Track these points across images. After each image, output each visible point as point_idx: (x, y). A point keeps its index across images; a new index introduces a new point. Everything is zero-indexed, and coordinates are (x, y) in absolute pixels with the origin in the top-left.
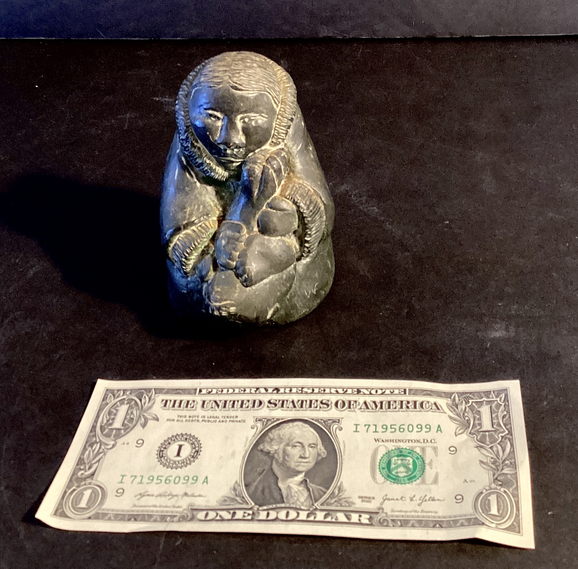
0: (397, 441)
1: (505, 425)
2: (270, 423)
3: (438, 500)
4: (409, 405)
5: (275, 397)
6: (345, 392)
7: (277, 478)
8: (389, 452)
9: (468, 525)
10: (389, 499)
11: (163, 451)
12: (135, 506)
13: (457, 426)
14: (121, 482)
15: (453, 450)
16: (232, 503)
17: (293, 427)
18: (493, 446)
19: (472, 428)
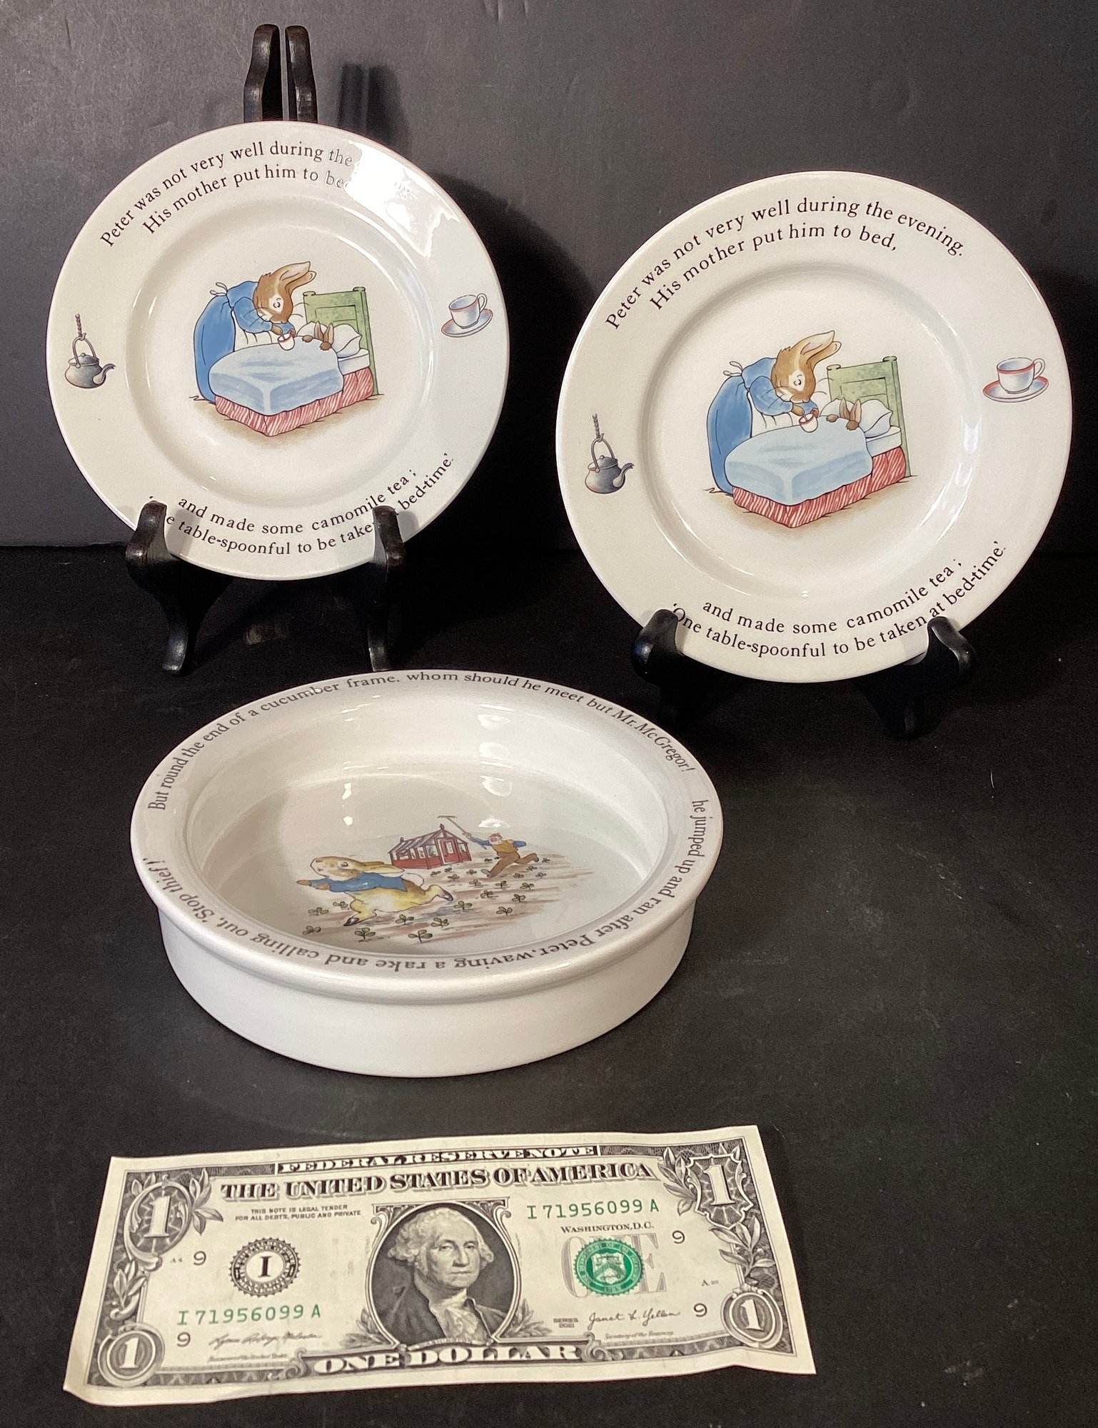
0: (596, 1229)
1: (748, 1194)
2: (399, 1213)
3: (671, 1314)
4: (604, 1172)
5: (400, 1171)
6: (506, 1156)
7: (426, 1302)
8: (586, 1246)
9: (721, 1348)
10: (599, 1319)
11: (239, 1269)
12: (212, 1359)
13: (679, 1199)
14: (182, 1323)
15: (678, 1236)
16: (364, 1344)
17: (436, 1216)
18: (735, 1227)
19: (701, 1201)
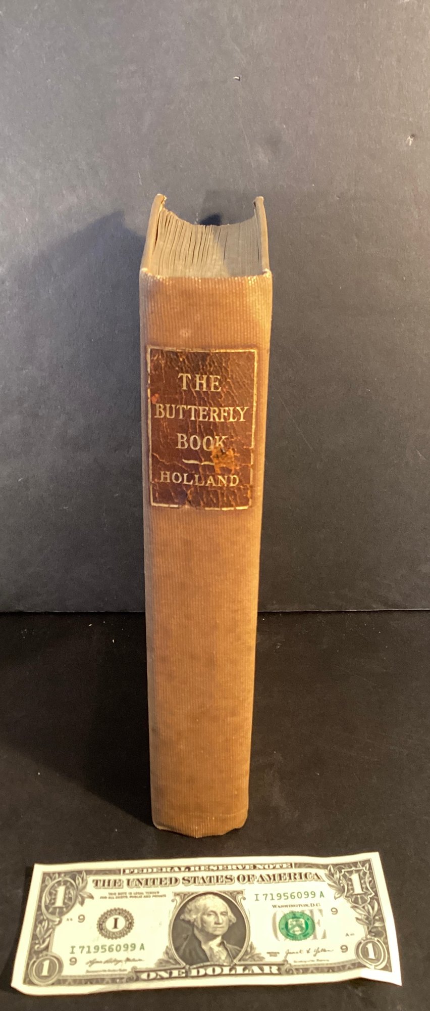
0: (290, 906)
1: (372, 888)
2: (186, 896)
3: (329, 951)
4: (296, 877)
5: (187, 875)
6: (244, 868)
7: (200, 943)
8: (285, 915)
9: (353, 968)
10: (290, 953)
11: (102, 925)
12: (88, 971)
13: (336, 891)
14: (72, 952)
15: (335, 911)
16: (167, 965)
17: (206, 899)
18: (364, 906)
19: (347, 892)
